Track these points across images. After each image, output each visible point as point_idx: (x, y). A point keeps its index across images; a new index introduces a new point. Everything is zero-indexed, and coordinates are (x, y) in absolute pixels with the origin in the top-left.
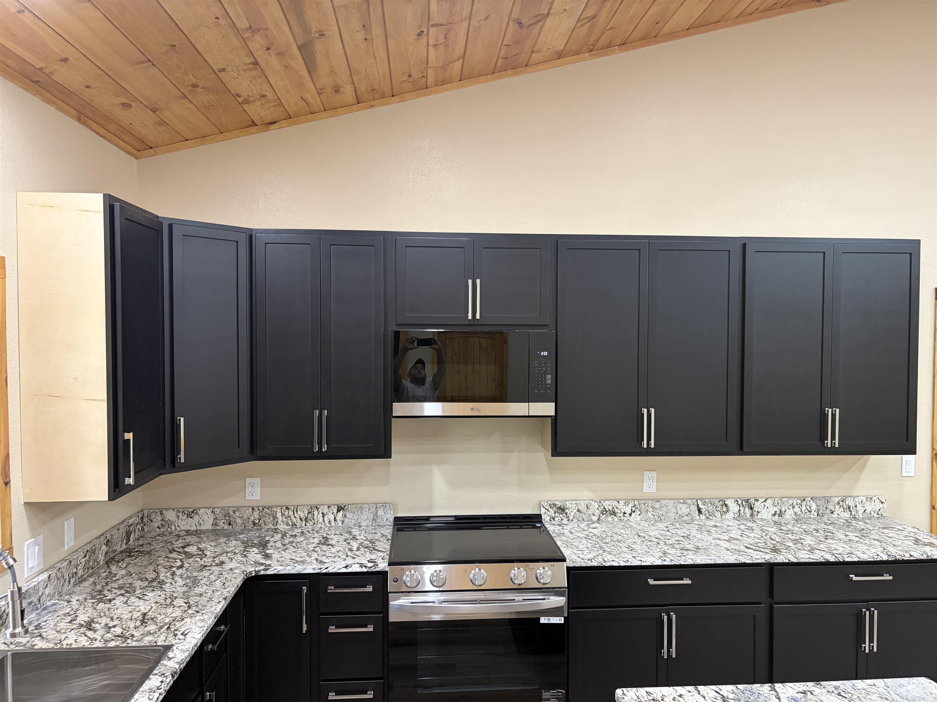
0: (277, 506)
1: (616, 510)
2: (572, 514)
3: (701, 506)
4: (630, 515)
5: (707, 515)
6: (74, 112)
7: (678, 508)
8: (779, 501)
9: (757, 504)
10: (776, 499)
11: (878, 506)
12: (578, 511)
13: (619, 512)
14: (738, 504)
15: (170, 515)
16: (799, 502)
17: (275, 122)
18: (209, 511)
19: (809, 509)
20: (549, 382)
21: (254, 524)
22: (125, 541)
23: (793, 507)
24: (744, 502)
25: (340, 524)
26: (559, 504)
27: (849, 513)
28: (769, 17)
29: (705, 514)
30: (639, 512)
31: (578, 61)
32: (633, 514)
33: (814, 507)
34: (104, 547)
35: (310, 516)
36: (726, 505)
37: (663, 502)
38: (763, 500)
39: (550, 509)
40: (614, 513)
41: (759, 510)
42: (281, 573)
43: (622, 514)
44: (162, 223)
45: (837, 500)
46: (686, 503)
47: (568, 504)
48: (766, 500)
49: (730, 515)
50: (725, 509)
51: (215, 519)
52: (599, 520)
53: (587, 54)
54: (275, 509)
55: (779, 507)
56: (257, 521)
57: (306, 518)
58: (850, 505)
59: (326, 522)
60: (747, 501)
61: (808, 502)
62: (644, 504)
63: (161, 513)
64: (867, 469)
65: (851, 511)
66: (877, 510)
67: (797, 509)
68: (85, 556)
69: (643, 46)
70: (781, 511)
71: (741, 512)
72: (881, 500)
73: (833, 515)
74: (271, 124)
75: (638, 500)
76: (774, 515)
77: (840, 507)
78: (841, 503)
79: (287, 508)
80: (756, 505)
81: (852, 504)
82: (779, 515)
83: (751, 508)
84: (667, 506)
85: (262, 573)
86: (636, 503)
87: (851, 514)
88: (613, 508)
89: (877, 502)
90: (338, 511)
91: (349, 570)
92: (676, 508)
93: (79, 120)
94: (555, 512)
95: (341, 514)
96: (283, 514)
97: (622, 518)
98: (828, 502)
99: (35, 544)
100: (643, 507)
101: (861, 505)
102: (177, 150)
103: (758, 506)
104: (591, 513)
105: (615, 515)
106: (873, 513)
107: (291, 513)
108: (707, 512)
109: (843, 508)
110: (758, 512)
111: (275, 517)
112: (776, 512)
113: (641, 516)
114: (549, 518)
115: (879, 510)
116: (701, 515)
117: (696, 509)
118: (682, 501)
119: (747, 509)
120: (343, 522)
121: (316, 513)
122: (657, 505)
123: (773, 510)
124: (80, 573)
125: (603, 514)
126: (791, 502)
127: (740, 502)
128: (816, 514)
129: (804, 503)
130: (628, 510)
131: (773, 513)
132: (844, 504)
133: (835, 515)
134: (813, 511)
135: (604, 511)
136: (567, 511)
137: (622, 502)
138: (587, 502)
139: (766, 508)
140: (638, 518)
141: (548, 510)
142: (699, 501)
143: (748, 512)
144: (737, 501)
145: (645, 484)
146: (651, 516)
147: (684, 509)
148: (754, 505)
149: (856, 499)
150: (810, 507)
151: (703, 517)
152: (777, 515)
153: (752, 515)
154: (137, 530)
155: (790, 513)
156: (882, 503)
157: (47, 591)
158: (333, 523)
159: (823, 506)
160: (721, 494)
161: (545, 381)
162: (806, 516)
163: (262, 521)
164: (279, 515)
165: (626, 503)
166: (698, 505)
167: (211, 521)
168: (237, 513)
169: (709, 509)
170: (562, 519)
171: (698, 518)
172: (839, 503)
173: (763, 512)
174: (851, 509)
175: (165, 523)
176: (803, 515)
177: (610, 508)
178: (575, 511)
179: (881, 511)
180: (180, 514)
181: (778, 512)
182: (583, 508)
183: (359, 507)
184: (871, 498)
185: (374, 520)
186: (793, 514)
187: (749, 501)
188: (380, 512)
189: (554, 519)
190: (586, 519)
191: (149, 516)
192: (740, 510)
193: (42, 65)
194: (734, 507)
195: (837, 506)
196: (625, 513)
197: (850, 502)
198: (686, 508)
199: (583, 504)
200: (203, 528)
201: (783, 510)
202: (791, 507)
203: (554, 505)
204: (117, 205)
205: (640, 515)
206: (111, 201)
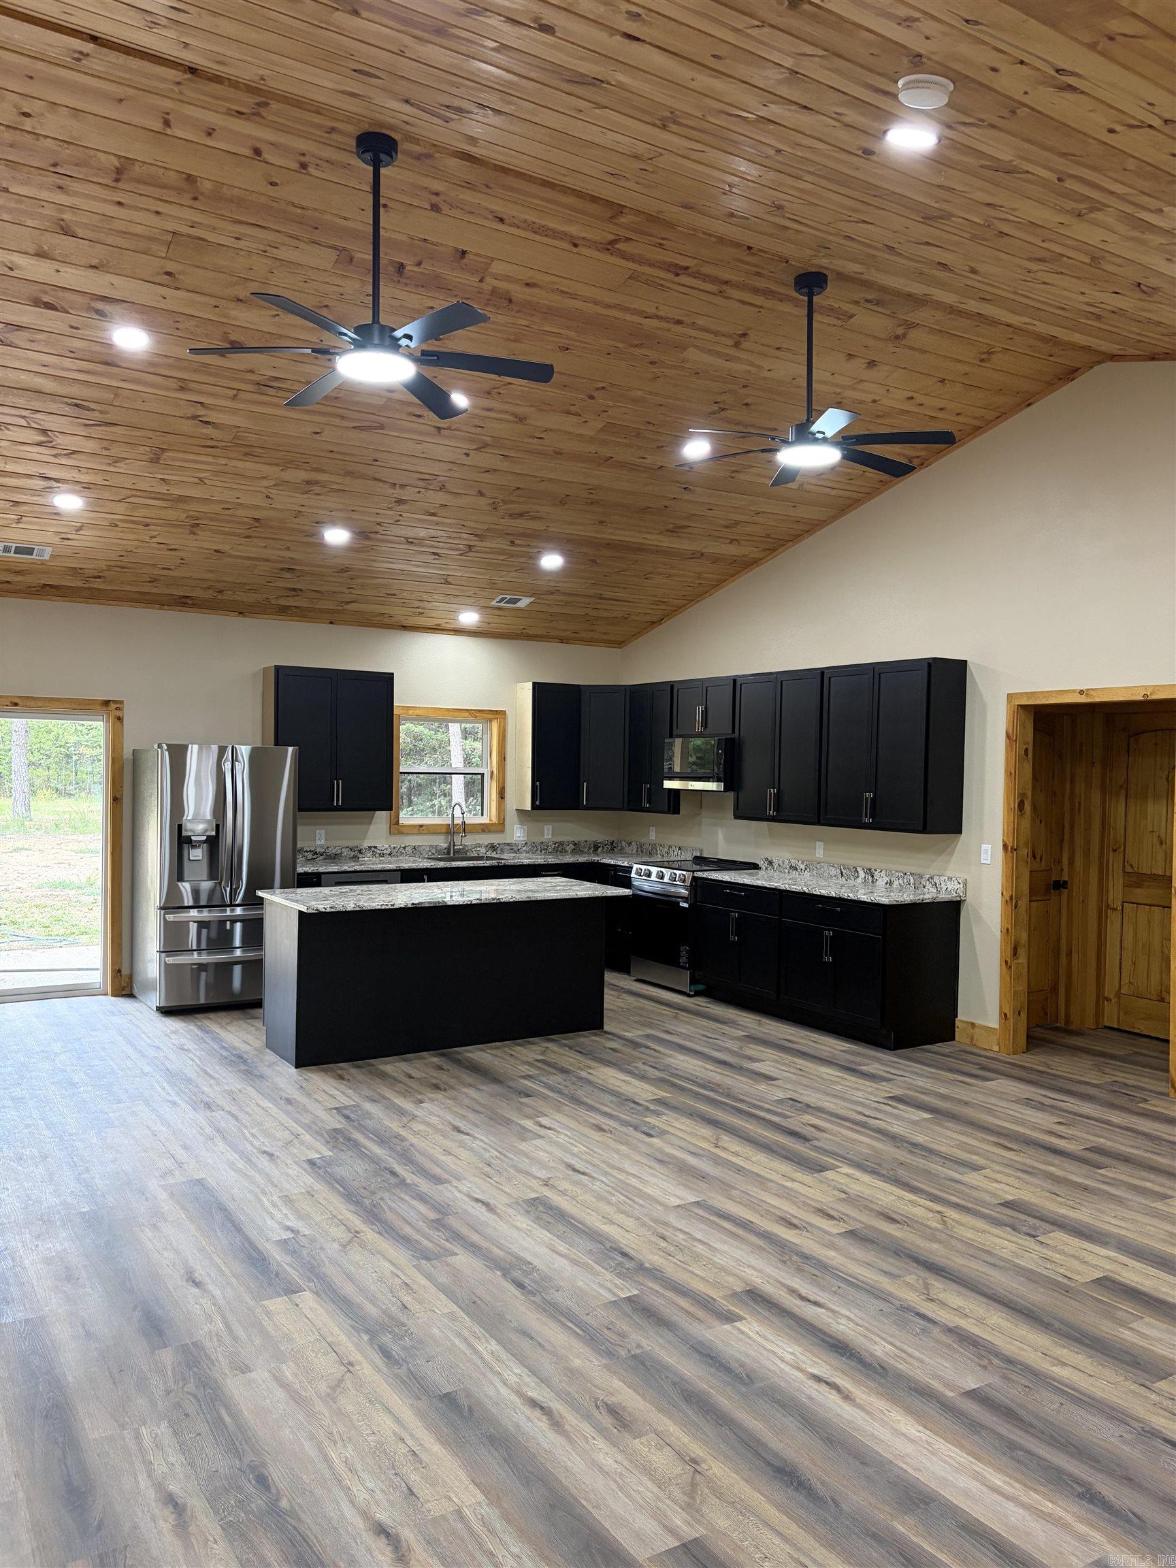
2: (776, 866)
3: (843, 870)
4: (804, 871)
5: (846, 878)
7: (830, 870)
8: (891, 874)
10: (888, 871)
11: (956, 886)
12: (779, 865)
13: (799, 868)
14: (864, 871)
16: (902, 875)
19: (908, 881)
23: (899, 879)
26: (771, 859)
30: (809, 870)
33: (912, 880)
36: (858, 872)
37: (823, 864)
40: (796, 869)
41: (879, 878)
44: (580, 688)
45: (928, 876)
46: (834, 866)
47: (775, 860)
48: (881, 871)
49: (859, 880)
50: (856, 874)
55: (891, 877)
58: (936, 882)
60: (870, 870)
61: (908, 876)
66: (955, 889)
67: (901, 881)
72: (958, 881)
73: (925, 889)
75: (809, 861)
77: (930, 884)
78: (930, 880)
82: (890, 884)
83: (873, 876)
86: (810, 864)
87: (937, 890)
89: (956, 882)
92: (828, 869)
98: (922, 878)
100: (813, 867)
101: (944, 883)
103: (876, 874)
104: (783, 866)
106: (952, 892)
108: (846, 876)
109: (932, 884)
110: (876, 880)
112: (888, 880)
116: (843, 877)
117: (840, 872)
118: (832, 865)
119: (870, 876)
122: (819, 866)
123: (885, 879)
126: (897, 874)
127: (867, 871)
128: (913, 887)
129: (906, 877)
130: (805, 867)
132: (932, 881)
134: (911, 884)
135: (791, 867)
140: (809, 874)
142: (843, 866)
143: (870, 879)
144: (864, 869)
145: (818, 851)
146: (815, 874)
147: (833, 871)
148: (874, 874)
149: (941, 878)
152: (887, 883)
153: (873, 882)
156: (959, 883)
159: (918, 881)
160: (855, 863)
162: (905, 886)
165: (803, 863)
166: (841, 870)
169: (847, 873)
172: (927, 880)
174: (937, 885)
176: (902, 885)
178: (777, 864)
179: (958, 890)
184: (952, 879)
186: (897, 883)
187: (873, 871)
192: (865, 877)
194: (862, 874)
196: (801, 870)
197: (936, 880)
199: (783, 861)
201: (893, 880)
202: (897, 879)
204: (540, 686)
205: (809, 872)
206: (534, 684)
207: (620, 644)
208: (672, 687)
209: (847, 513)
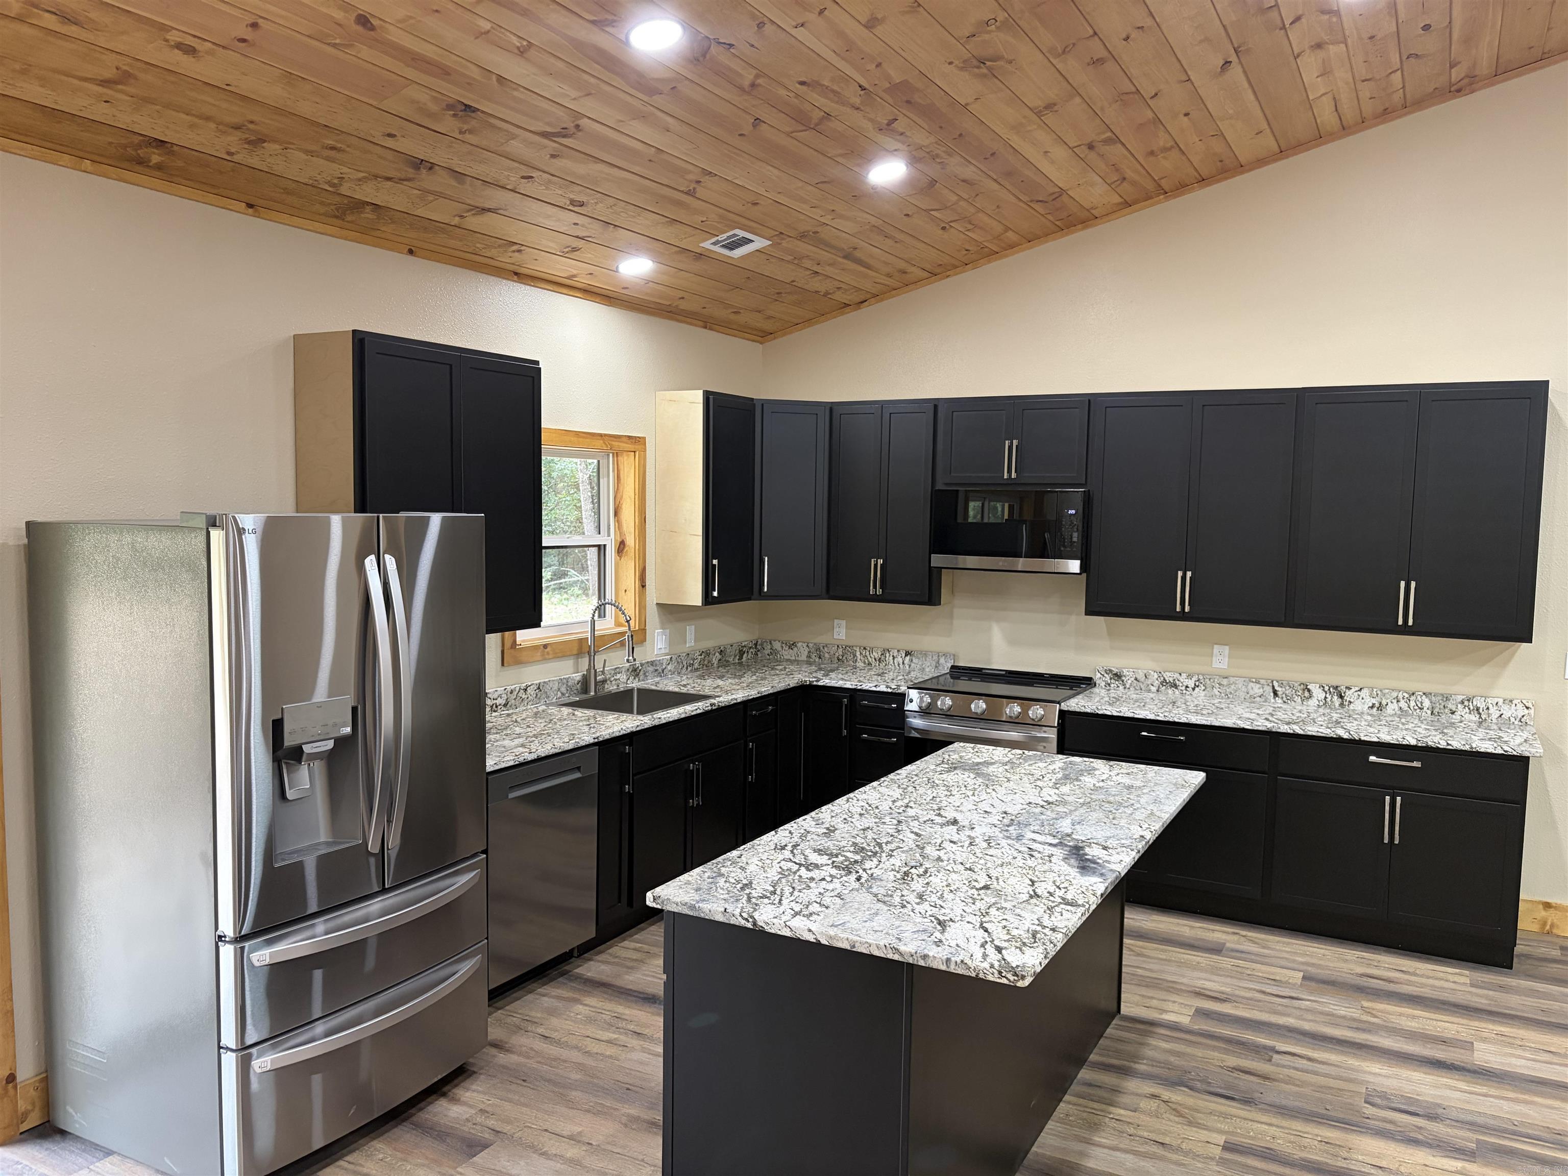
0: (856, 646)
1: (1177, 682)
2: (1129, 682)
3: (1277, 688)
4: (1194, 689)
5: (1285, 699)
6: (701, 323)
7: (1249, 687)
8: (1379, 692)
9: (1348, 692)
10: (1375, 690)
11: (1522, 711)
12: (1136, 679)
13: (1181, 685)
14: (1324, 690)
15: (777, 645)
16: (1406, 695)
17: (866, 301)
18: (805, 645)
19: (1420, 705)
20: (1075, 539)
21: (839, 659)
22: (738, 657)
23: (1398, 701)
24: (1331, 689)
25: (907, 667)
26: (1115, 670)
27: (1478, 716)
28: (1392, 120)
29: (1282, 698)
30: (1204, 688)
31: (1152, 205)
32: (1197, 689)
33: (1427, 703)
34: (717, 654)
35: (883, 657)
36: (1309, 690)
37: (1232, 679)
38: (1357, 689)
39: (1105, 675)
40: (1175, 686)
41: (1352, 700)
42: (828, 685)
43: (1183, 688)
44: (755, 405)
45: (1460, 698)
46: (1258, 683)
47: (1125, 672)
48: (1361, 689)
49: (1313, 702)
50: (1307, 694)
51: (809, 652)
52: (1158, 691)
53: (1162, 197)
54: (855, 648)
55: (1378, 699)
56: (841, 657)
57: (880, 659)
58: (1478, 705)
59: (896, 664)
60: (1336, 688)
61: (1419, 697)
62: (1210, 679)
63: (771, 643)
64: (1512, 665)
65: (1480, 714)
66: (1520, 716)
67: (1403, 704)
68: (701, 655)
69: (1226, 178)
70: (1380, 703)
71: (1328, 700)
72: (1527, 704)
73: (1454, 716)
74: (862, 302)
75: (1203, 675)
76: (1372, 707)
77: (1464, 708)
78: (1466, 703)
79: (865, 648)
80: (1347, 694)
81: (1481, 705)
82: (1378, 708)
83: (1341, 697)
84: (1236, 684)
85: (815, 683)
86: (1201, 677)
87: (1480, 717)
88: (1174, 680)
89: (1520, 706)
90: (906, 655)
91: (878, 689)
92: (1246, 687)
93: (705, 327)
94: (1111, 679)
95: (908, 658)
96: (861, 654)
97: (1184, 692)
98: (1447, 699)
99: (663, 633)
100: (1209, 682)
101: (1495, 708)
102: (791, 333)
103: (1349, 695)
104: (1149, 683)
105: (1176, 688)
106: (1512, 720)
107: (868, 653)
108: (1284, 696)
109: (1469, 709)
110: (1350, 702)
111: (855, 656)
112: (1374, 704)
113: (1206, 692)
114: (1104, 683)
115: (1523, 716)
116: (1277, 698)
117: (1271, 690)
118: (1254, 680)
119: (1336, 697)
120: (910, 666)
121: (887, 655)
122: (1225, 682)
123: (1370, 701)
124: (696, 666)
125: (1163, 686)
126: (1395, 694)
127: (1327, 688)
128: (1429, 712)
129: (1413, 698)
130: (1191, 684)
131: (1371, 705)
132: (1471, 704)
133: (1456, 717)
134: (1425, 709)
135: (1164, 682)
136: (1124, 678)
137: (1184, 675)
138: (1145, 671)
139: (1361, 698)
140: (1203, 694)
141: (1103, 675)
142: (1274, 682)
143: (1337, 701)
144: (1323, 687)
145: (1214, 658)
146: (1217, 693)
147: (1256, 690)
148: (1344, 693)
149: (1489, 700)
150: (1421, 703)
151: (1279, 700)
152: (1376, 709)
153: (1342, 705)
154: (750, 653)
155: (1393, 708)
156: (1527, 708)
157: (669, 667)
158: (901, 666)
159: (1440, 704)
160: (1304, 678)
161: (1071, 538)
162: (1415, 713)
163: (844, 658)
164: (858, 654)
165: (1190, 676)
166: (1273, 687)
167: (806, 653)
168: (826, 649)
169: (1287, 692)
170: (1118, 687)
171: (1273, 701)
172: (1462, 702)
173: (1356, 702)
174: (1481, 711)
175: (774, 652)
176: (1411, 712)
177: (1171, 680)
178: (1133, 679)
179: (1525, 718)
180: (784, 645)
181: (1377, 705)
182: (1141, 676)
183: (925, 654)
184: (1511, 701)
185: (936, 667)
186: (1397, 709)
187: (1339, 689)
188: (942, 660)
189: (1109, 685)
190: (1143, 689)
191: (762, 645)
192: (1326, 698)
193: (669, 303)
194: (1318, 694)
195: (1459, 706)
196: (1187, 687)
197: (1479, 703)
198: (1259, 688)
199: (1141, 673)
200: (800, 659)
201: (1384, 703)
202: (1395, 701)
203: (1111, 671)
204: (711, 397)
205: (1204, 690)
206: (708, 395)
207: (763, 336)
208: (936, 407)
209: (1287, 157)
